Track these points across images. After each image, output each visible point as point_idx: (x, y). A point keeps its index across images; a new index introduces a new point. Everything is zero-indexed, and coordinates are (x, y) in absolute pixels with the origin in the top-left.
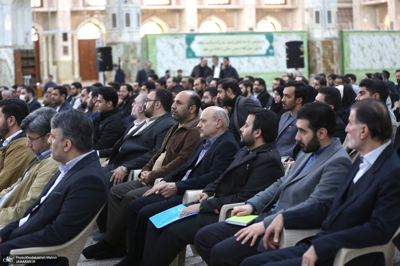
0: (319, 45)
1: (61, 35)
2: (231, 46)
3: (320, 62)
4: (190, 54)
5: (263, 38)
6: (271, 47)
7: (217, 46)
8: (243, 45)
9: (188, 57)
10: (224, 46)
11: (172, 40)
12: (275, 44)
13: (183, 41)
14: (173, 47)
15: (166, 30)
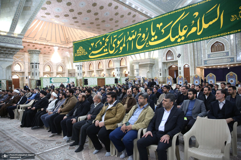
0: (79, 80)
1: (26, 77)
2: (60, 80)
3: (79, 84)
4: (51, 82)
5: (67, 79)
6: (69, 81)
7: (57, 80)
8: (63, 80)
9: (50, 83)
10: (58, 80)
11: (47, 79)
12: (69, 80)
13: (49, 79)
14: (47, 80)
15: (49, 77)
